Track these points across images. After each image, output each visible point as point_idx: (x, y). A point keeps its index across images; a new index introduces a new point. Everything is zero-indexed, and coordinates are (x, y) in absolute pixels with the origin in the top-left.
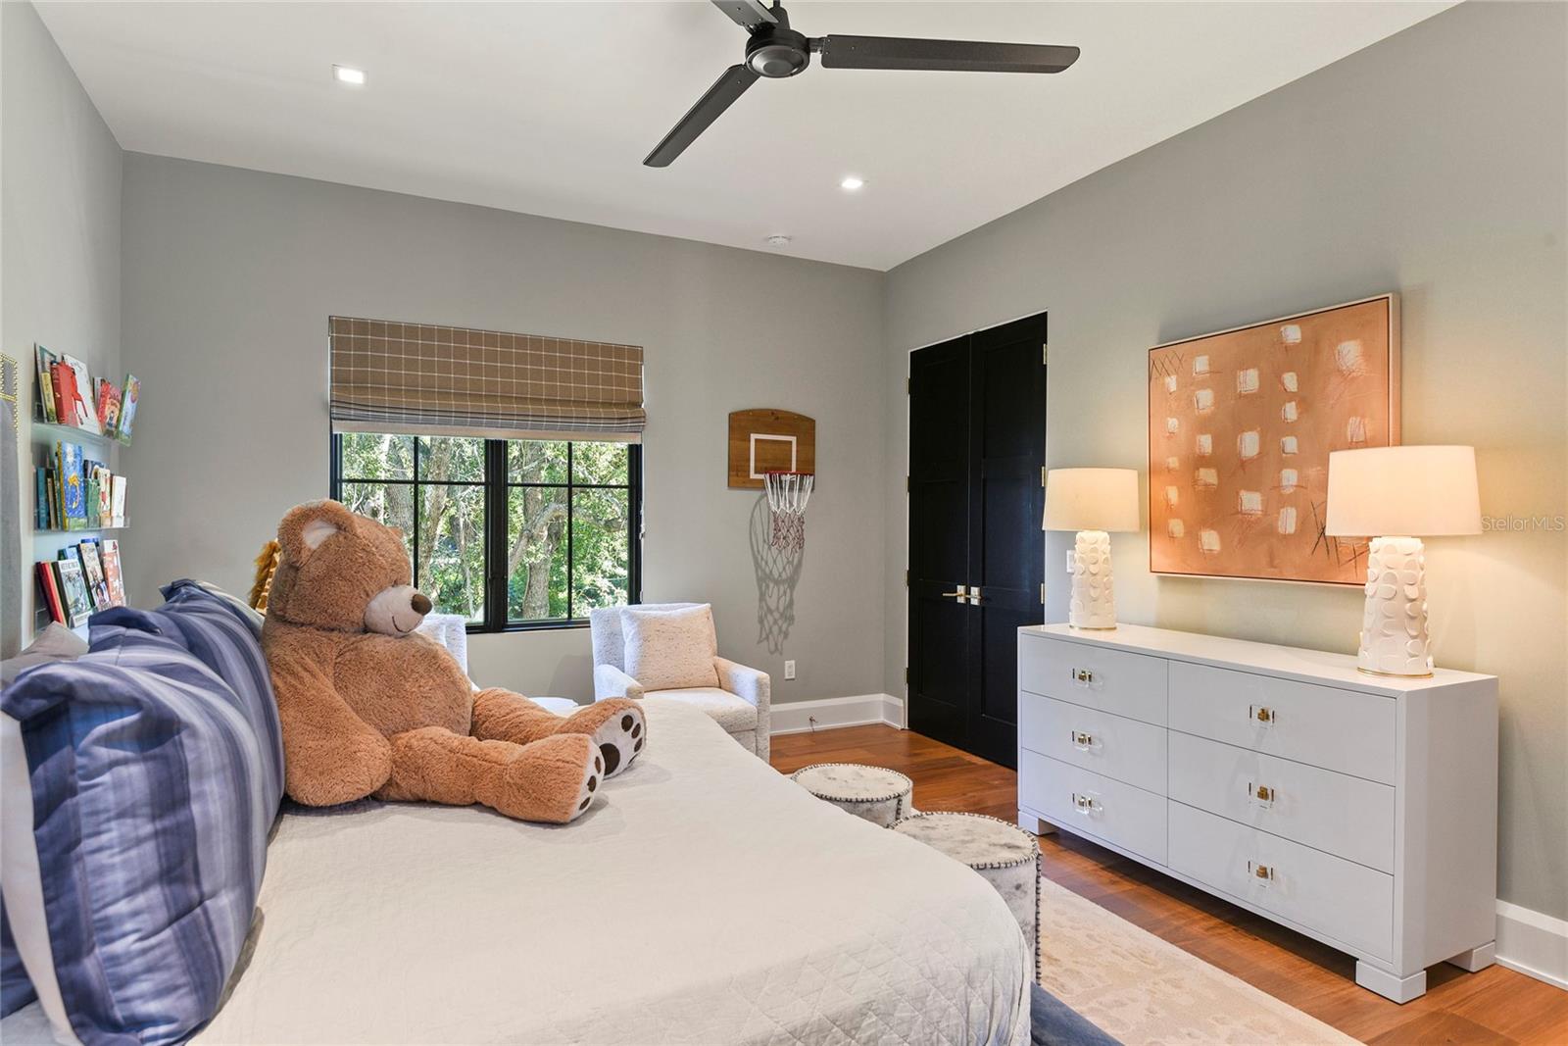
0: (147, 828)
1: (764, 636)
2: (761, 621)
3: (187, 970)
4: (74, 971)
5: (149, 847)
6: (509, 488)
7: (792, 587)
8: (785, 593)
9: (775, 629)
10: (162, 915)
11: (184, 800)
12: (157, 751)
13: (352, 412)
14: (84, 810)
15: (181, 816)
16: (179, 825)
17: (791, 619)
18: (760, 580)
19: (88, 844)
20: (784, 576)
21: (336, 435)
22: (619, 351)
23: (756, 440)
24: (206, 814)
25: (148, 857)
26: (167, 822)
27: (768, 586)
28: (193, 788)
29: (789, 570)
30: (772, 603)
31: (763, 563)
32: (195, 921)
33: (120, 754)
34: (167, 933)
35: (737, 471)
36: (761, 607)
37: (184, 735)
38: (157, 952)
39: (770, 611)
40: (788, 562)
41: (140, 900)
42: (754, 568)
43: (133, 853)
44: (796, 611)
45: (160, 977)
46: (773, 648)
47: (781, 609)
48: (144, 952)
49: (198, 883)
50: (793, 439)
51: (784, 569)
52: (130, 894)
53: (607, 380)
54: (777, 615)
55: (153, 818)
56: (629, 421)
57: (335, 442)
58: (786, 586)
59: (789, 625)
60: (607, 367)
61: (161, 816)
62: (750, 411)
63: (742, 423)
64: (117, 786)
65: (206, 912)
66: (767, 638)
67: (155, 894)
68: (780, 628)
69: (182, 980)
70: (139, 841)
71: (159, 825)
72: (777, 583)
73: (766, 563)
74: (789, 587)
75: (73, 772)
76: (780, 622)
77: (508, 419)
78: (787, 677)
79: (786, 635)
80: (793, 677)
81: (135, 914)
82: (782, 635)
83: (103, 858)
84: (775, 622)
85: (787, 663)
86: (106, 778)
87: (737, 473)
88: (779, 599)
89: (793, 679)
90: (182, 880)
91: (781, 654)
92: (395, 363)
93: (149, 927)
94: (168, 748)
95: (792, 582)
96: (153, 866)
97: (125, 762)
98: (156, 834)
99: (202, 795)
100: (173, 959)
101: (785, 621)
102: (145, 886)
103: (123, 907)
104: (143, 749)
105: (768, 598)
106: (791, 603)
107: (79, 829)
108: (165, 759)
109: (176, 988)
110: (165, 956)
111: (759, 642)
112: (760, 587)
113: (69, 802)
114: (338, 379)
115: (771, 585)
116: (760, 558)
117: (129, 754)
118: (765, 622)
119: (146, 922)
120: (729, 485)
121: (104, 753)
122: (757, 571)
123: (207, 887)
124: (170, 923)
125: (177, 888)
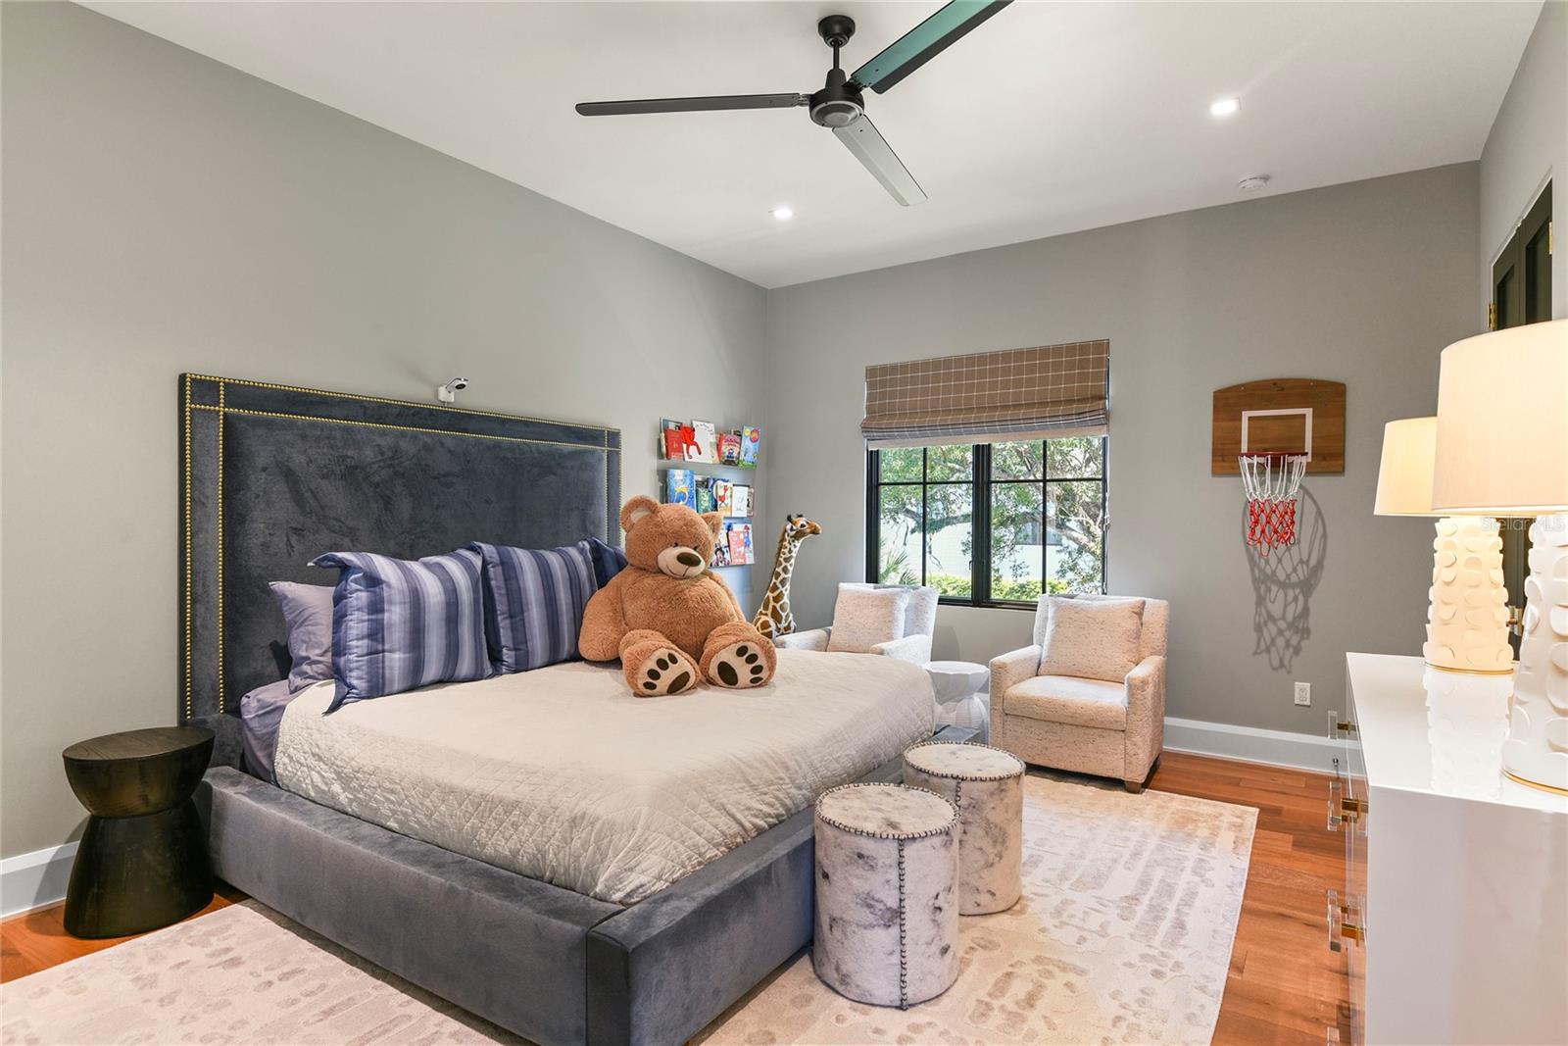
0: (366, 617)
1: (1263, 646)
2: (1259, 629)
3: (368, 673)
4: (337, 659)
5: (366, 624)
6: (993, 485)
7: (1307, 594)
8: (1296, 599)
9: (1280, 642)
10: (365, 651)
11: (382, 611)
12: (372, 589)
13: (875, 434)
14: (349, 605)
15: (380, 616)
16: (377, 620)
17: (1305, 632)
18: (1257, 582)
19: (349, 617)
20: (1294, 578)
21: (871, 452)
22: (1083, 348)
23: (1250, 418)
24: (390, 618)
25: (364, 628)
26: (374, 617)
27: (1269, 590)
28: (386, 607)
29: (1302, 572)
30: (1276, 609)
31: (1262, 561)
32: (377, 658)
33: (359, 587)
34: (365, 658)
35: (1223, 455)
36: (1258, 613)
37: (384, 585)
38: (361, 663)
39: (1271, 618)
40: (1301, 562)
41: (360, 643)
42: (1248, 567)
43: (360, 625)
44: (1312, 622)
45: (360, 672)
46: (1276, 662)
47: (1290, 617)
48: (357, 661)
49: (383, 644)
50: (1308, 412)
51: (1295, 570)
52: (357, 639)
53: (1070, 379)
54: (1282, 625)
55: (369, 614)
56: (1087, 415)
57: (874, 458)
58: (1297, 591)
59: (1302, 638)
60: (1070, 365)
61: (372, 614)
62: (1242, 385)
63: (1228, 402)
64: (357, 599)
65: (383, 656)
66: (1268, 650)
67: (365, 642)
68: (1288, 642)
69: (365, 676)
70: (363, 621)
71: (370, 617)
72: (1283, 585)
73: (1267, 562)
74: (1302, 592)
75: (345, 590)
76: (1287, 634)
77: (991, 426)
78: (1297, 701)
79: (1297, 650)
80: (1308, 703)
81: (357, 647)
82: (1291, 650)
83: (351, 624)
84: (1280, 632)
85: (1298, 685)
86: (354, 595)
87: (1225, 458)
88: (1286, 606)
89: (1309, 706)
90: (376, 640)
91: (1289, 672)
92: (903, 394)
93: (360, 653)
94: (377, 589)
95: (1307, 587)
96: (365, 631)
97: (361, 591)
98: (368, 620)
99: (390, 611)
100: (364, 667)
101: (1297, 633)
102: (363, 638)
103: (354, 643)
104: (368, 587)
105: (1269, 604)
106: (1306, 611)
107: (346, 611)
108: (375, 593)
109: (362, 679)
110: (362, 665)
111: (1255, 653)
112: (1257, 590)
113: (345, 601)
114: (870, 410)
115: (1274, 588)
116: (1257, 556)
117: (362, 588)
118: (1265, 631)
119: (359, 651)
120: (1215, 473)
121: (354, 586)
122: (1252, 571)
123: (386, 647)
124: (367, 654)
125: (374, 643)
